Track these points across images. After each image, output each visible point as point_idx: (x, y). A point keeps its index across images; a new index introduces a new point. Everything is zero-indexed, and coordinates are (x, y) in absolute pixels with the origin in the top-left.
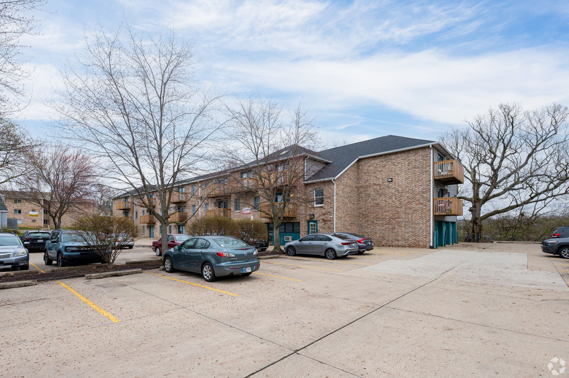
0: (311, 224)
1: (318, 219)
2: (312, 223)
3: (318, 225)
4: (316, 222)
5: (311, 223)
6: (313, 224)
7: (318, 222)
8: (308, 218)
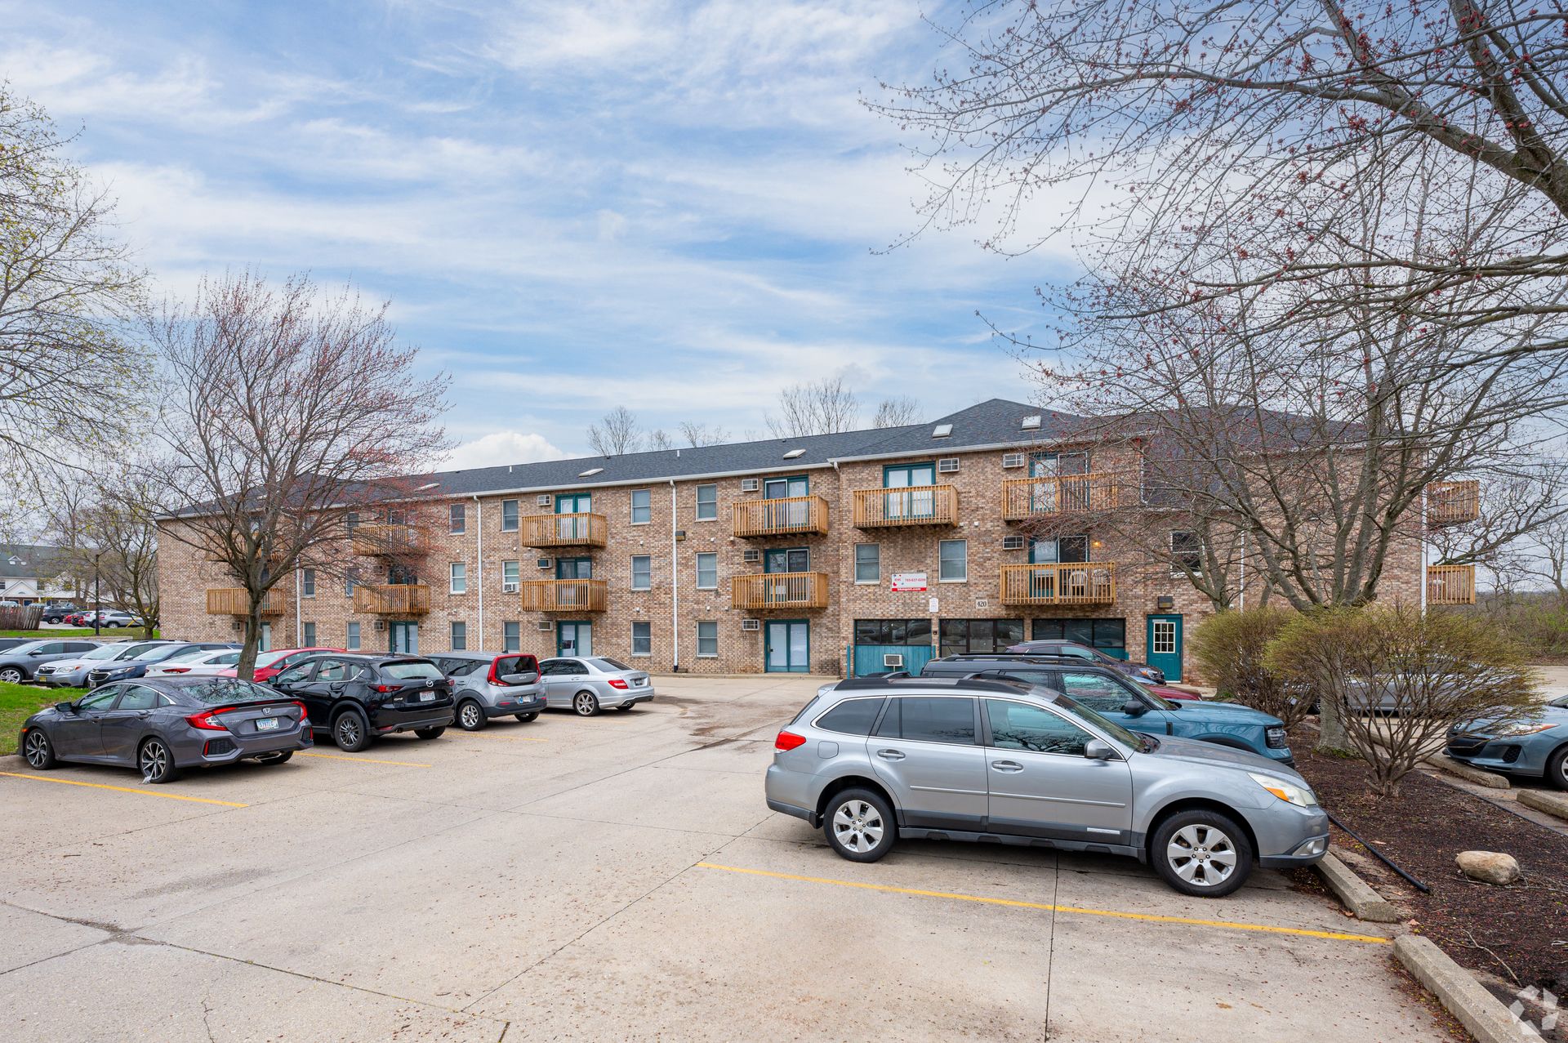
0: (1157, 626)
1: (1186, 611)
2: (1162, 622)
3: (1185, 626)
4: (1179, 618)
5: (1155, 622)
6: (1165, 626)
7: (1185, 618)
8: (1151, 607)
